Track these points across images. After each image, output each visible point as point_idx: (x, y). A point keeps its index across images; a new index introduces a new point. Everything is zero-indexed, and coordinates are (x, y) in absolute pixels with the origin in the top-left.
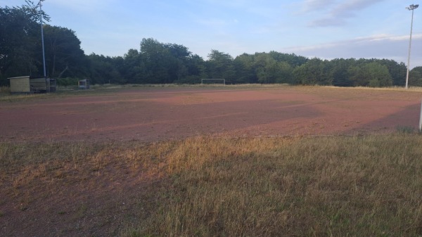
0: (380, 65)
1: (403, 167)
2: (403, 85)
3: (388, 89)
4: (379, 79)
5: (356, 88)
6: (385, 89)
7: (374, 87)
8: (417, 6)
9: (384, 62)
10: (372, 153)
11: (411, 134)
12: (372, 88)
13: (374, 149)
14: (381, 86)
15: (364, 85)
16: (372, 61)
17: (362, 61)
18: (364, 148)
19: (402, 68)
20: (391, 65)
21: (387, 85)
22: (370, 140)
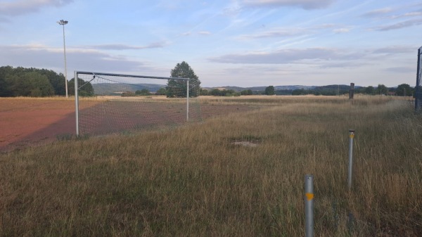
0: (40, 75)
1: (60, 176)
2: (64, 95)
3: (50, 98)
4: (41, 89)
5: (17, 98)
6: (47, 98)
7: (36, 96)
8: (66, 22)
9: (44, 72)
10: (28, 168)
11: (69, 141)
12: (35, 98)
13: (31, 163)
14: (43, 95)
15: (26, 95)
16: (31, 70)
17: (19, 70)
18: (21, 163)
19: (62, 78)
20: (51, 75)
21: (49, 94)
22: (29, 153)
